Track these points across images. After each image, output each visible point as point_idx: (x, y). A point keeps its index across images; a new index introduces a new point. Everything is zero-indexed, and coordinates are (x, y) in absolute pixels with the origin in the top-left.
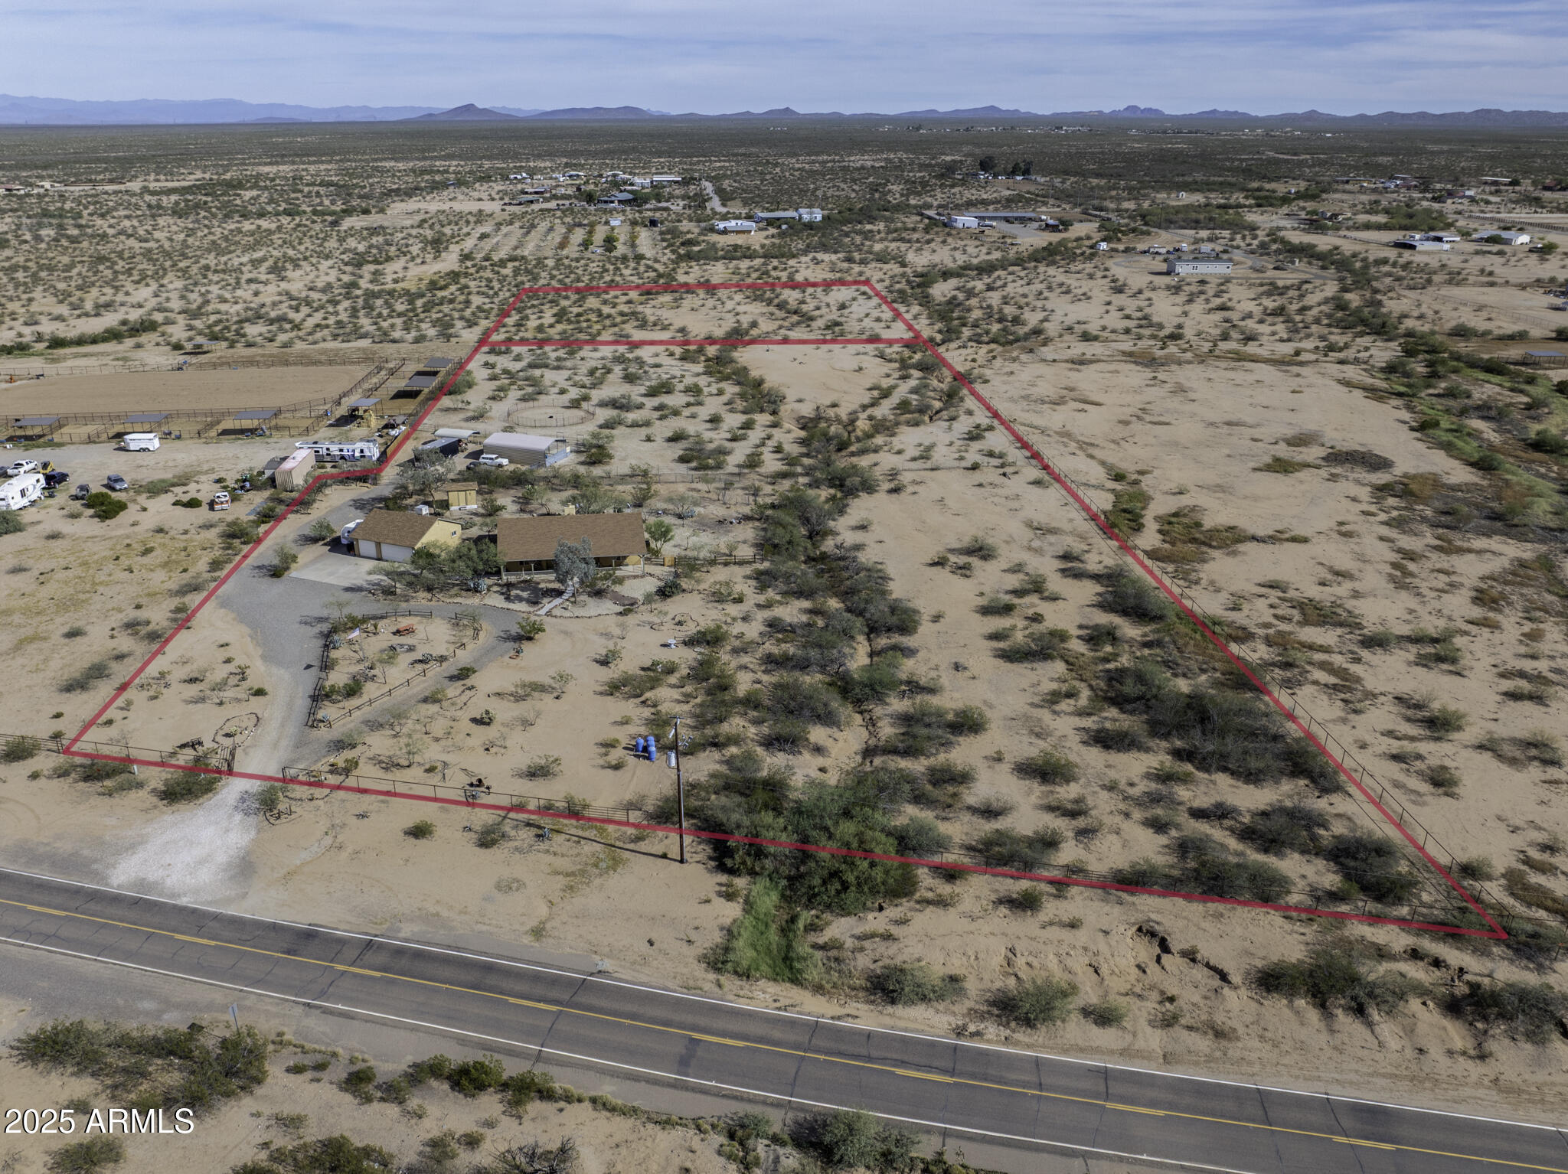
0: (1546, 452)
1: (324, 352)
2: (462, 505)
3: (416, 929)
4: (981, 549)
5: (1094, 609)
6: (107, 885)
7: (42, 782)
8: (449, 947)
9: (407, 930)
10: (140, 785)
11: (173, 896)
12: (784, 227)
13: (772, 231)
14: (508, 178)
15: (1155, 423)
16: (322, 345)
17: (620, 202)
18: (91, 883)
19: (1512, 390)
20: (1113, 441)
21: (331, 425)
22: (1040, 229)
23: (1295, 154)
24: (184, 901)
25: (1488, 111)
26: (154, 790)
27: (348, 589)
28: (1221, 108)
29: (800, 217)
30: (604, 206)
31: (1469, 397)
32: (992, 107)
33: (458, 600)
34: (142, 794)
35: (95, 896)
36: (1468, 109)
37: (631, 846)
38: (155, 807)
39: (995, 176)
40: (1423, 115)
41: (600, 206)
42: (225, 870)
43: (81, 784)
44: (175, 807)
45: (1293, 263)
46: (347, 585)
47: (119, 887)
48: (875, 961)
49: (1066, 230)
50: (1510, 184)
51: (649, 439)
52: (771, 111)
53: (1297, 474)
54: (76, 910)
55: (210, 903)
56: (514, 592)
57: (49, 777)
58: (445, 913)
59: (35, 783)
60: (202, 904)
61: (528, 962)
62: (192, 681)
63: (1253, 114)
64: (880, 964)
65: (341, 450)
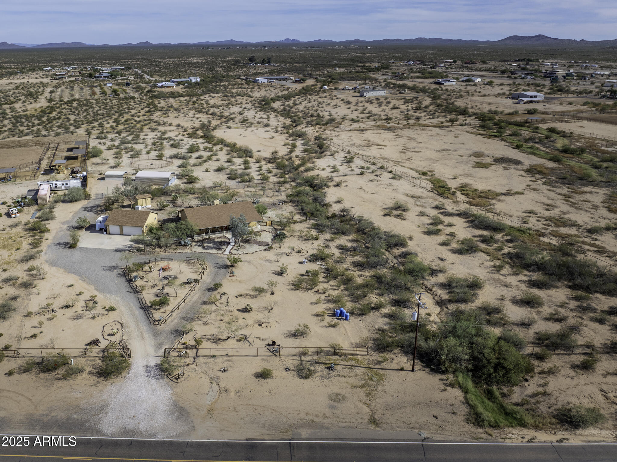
0: (571, 153)
1: (13, 142)
2: (144, 205)
3: (309, 432)
4: (399, 207)
5: (470, 228)
6: (104, 435)
7: (16, 376)
8: (336, 439)
9: (305, 433)
10: (80, 371)
11: (151, 435)
12: (186, 84)
13: (182, 86)
14: (42, 70)
15: (416, 152)
16: (8, 139)
17: (104, 77)
18: (92, 436)
19: (533, 132)
20: (406, 160)
21: (42, 174)
22: (293, 82)
23: (364, 54)
24: (160, 438)
25: (421, 38)
26: (90, 373)
27: (117, 251)
28: (322, 39)
29: (191, 80)
30: (98, 79)
31: (521, 135)
32: (232, 40)
33: (179, 251)
34: (84, 375)
35: (101, 444)
36: (414, 38)
37: (378, 366)
38: (99, 382)
39: (256, 64)
40: (398, 40)
41: (96, 79)
42: (170, 414)
43: (42, 375)
44: (110, 381)
45: (405, 91)
46: (115, 249)
47: (113, 435)
48: (549, 408)
49: (304, 82)
50: (453, 62)
51: (207, 171)
52: (140, 43)
53: (490, 168)
54: (96, 455)
55: (177, 436)
56: (205, 245)
57: (19, 373)
58: (316, 420)
59: (11, 377)
60: (171, 437)
61: (385, 440)
62: (67, 307)
63: (334, 41)
64: (552, 408)
65: (63, 184)
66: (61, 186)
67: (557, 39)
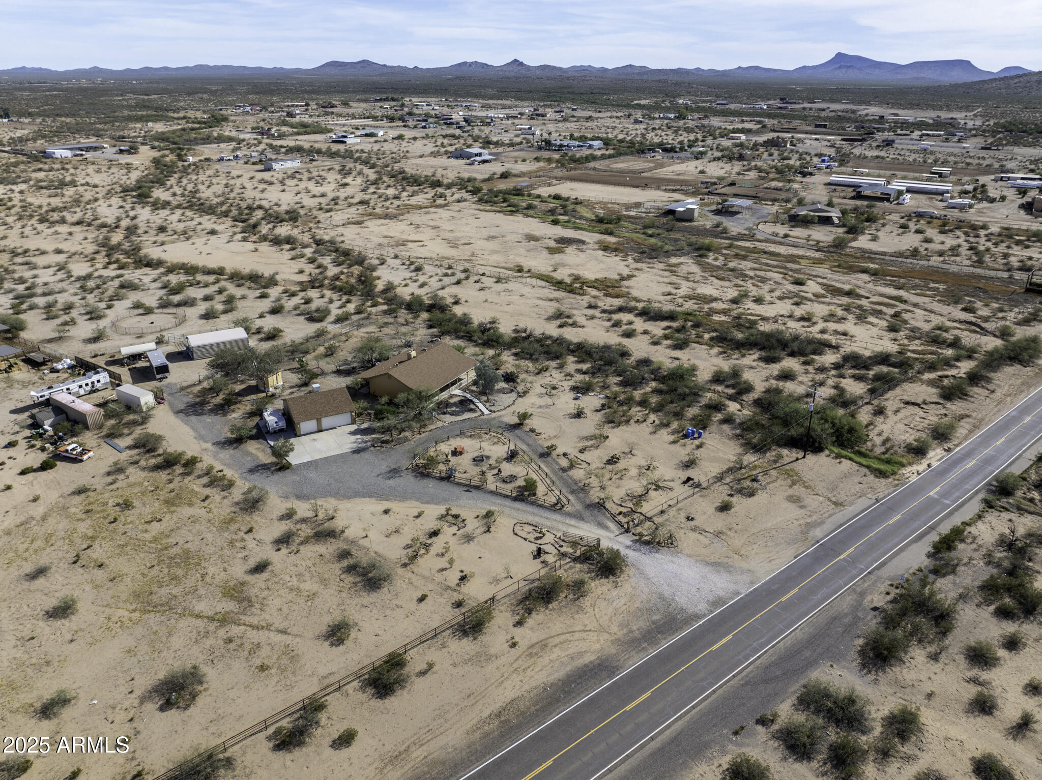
2: (275, 385)
6: (705, 616)
10: (580, 582)
18: (697, 622)
26: (591, 579)
28: (29, 66)
34: (591, 583)
44: (623, 575)
47: (710, 611)
49: (138, 152)
50: (305, 105)
65: (80, 387)
66: (77, 389)
67: (385, 65)
